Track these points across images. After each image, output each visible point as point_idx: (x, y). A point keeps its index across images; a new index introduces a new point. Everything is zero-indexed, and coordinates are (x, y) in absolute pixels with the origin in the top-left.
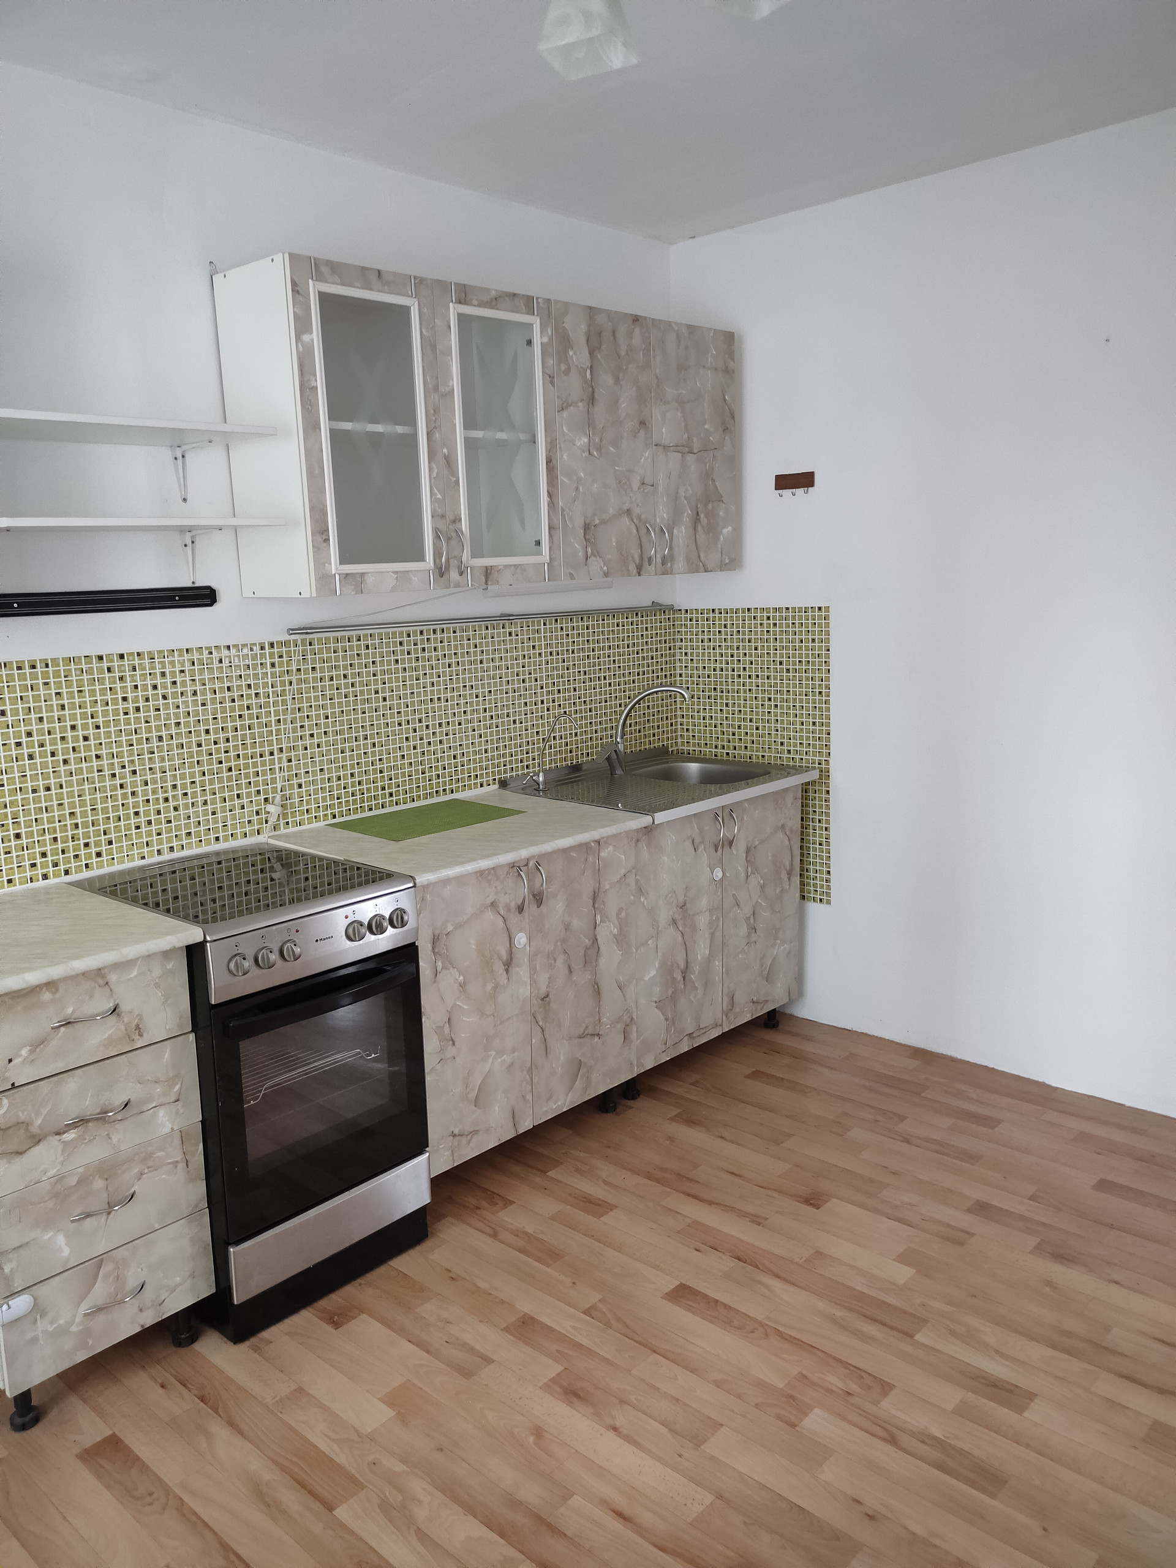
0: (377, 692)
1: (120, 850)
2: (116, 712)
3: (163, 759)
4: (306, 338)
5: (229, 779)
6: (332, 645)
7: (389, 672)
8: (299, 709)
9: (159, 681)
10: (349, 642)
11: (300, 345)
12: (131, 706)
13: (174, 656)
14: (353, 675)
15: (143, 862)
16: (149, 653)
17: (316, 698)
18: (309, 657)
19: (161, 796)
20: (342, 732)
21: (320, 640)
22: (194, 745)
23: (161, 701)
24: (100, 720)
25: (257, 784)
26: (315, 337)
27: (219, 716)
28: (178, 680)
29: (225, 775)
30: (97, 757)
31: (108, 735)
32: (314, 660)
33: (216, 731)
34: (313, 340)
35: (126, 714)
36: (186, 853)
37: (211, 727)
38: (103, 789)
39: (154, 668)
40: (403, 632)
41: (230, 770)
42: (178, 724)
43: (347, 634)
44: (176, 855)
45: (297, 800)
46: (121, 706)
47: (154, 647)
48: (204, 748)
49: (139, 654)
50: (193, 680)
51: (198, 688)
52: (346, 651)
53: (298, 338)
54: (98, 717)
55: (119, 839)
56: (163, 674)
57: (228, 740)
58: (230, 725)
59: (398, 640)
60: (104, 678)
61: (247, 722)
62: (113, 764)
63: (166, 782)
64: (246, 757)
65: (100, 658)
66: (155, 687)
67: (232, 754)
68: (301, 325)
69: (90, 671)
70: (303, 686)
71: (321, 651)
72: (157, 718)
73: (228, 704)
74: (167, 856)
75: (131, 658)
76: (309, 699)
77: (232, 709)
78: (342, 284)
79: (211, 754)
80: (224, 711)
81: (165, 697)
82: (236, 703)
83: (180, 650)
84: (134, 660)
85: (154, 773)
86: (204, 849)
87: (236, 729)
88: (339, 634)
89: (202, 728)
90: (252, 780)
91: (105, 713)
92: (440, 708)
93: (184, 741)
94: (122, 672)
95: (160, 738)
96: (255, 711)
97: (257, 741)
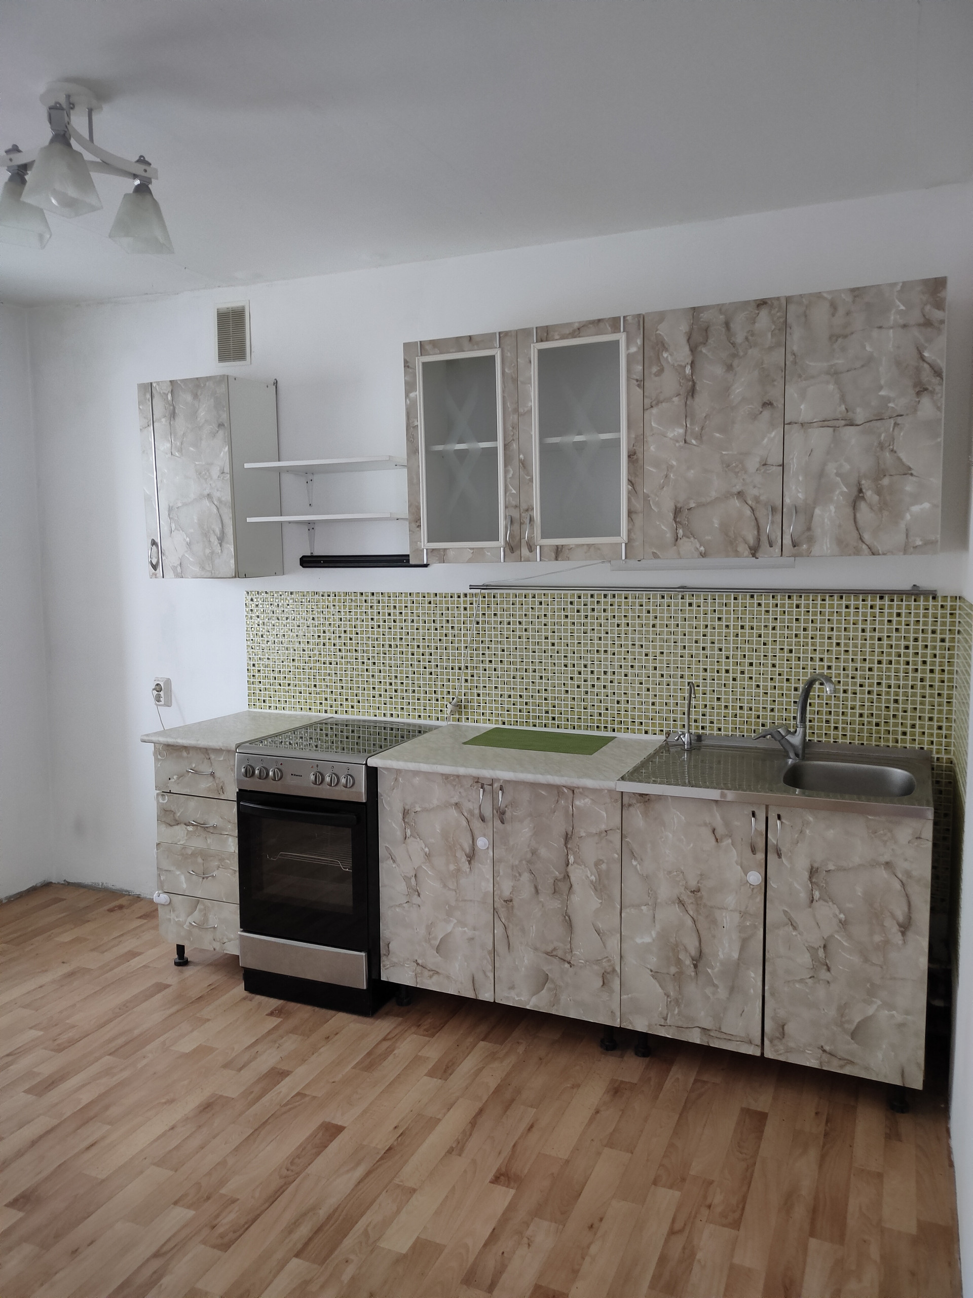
0: (546, 638)
1: (363, 708)
2: (367, 626)
3: (391, 659)
4: (412, 395)
5: (430, 679)
6: (511, 599)
7: (560, 624)
8: (482, 642)
9: (392, 611)
10: (525, 598)
11: (408, 400)
12: (376, 624)
13: (402, 597)
14: (527, 623)
15: (375, 718)
16: (388, 593)
17: (496, 636)
18: (493, 606)
19: (388, 681)
20: (514, 663)
21: (502, 595)
22: (410, 653)
23: (393, 624)
24: (359, 630)
25: (448, 687)
26: (418, 394)
27: (426, 638)
28: (403, 612)
29: (428, 676)
30: (356, 650)
31: (362, 639)
32: (496, 609)
33: (424, 647)
34: (417, 396)
35: (372, 628)
36: (399, 720)
37: (421, 644)
38: (357, 670)
39: (390, 603)
40: (574, 594)
41: (431, 674)
42: (401, 639)
43: (524, 592)
44: (394, 719)
45: (476, 704)
46: (370, 623)
47: (391, 591)
48: (415, 656)
49: (382, 594)
50: (412, 613)
51: (415, 618)
52: (522, 605)
53: (407, 396)
54: (357, 628)
55: (364, 701)
56: (395, 607)
57: (431, 654)
58: (433, 645)
59: (569, 600)
60: (362, 606)
61: (445, 645)
62: (363, 656)
63: (391, 673)
64: (442, 667)
65: (362, 594)
66: (389, 614)
67: (433, 664)
68: (410, 387)
69: (356, 601)
70: (487, 626)
71: (502, 602)
72: (390, 633)
73: (433, 631)
74: (388, 719)
75: (378, 595)
76: (490, 636)
77: (435, 635)
78: (441, 353)
79: (419, 661)
80: (430, 635)
81: (395, 621)
82: (438, 631)
83: (406, 593)
84: (379, 597)
85: (385, 666)
86: (410, 721)
87: (437, 648)
88: (517, 592)
89: (416, 644)
90: (445, 684)
91: (362, 626)
92: (606, 659)
93: (404, 650)
94: (372, 603)
95: (390, 646)
96: (450, 638)
97: (451, 658)
